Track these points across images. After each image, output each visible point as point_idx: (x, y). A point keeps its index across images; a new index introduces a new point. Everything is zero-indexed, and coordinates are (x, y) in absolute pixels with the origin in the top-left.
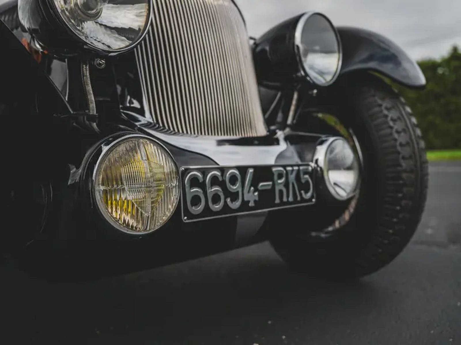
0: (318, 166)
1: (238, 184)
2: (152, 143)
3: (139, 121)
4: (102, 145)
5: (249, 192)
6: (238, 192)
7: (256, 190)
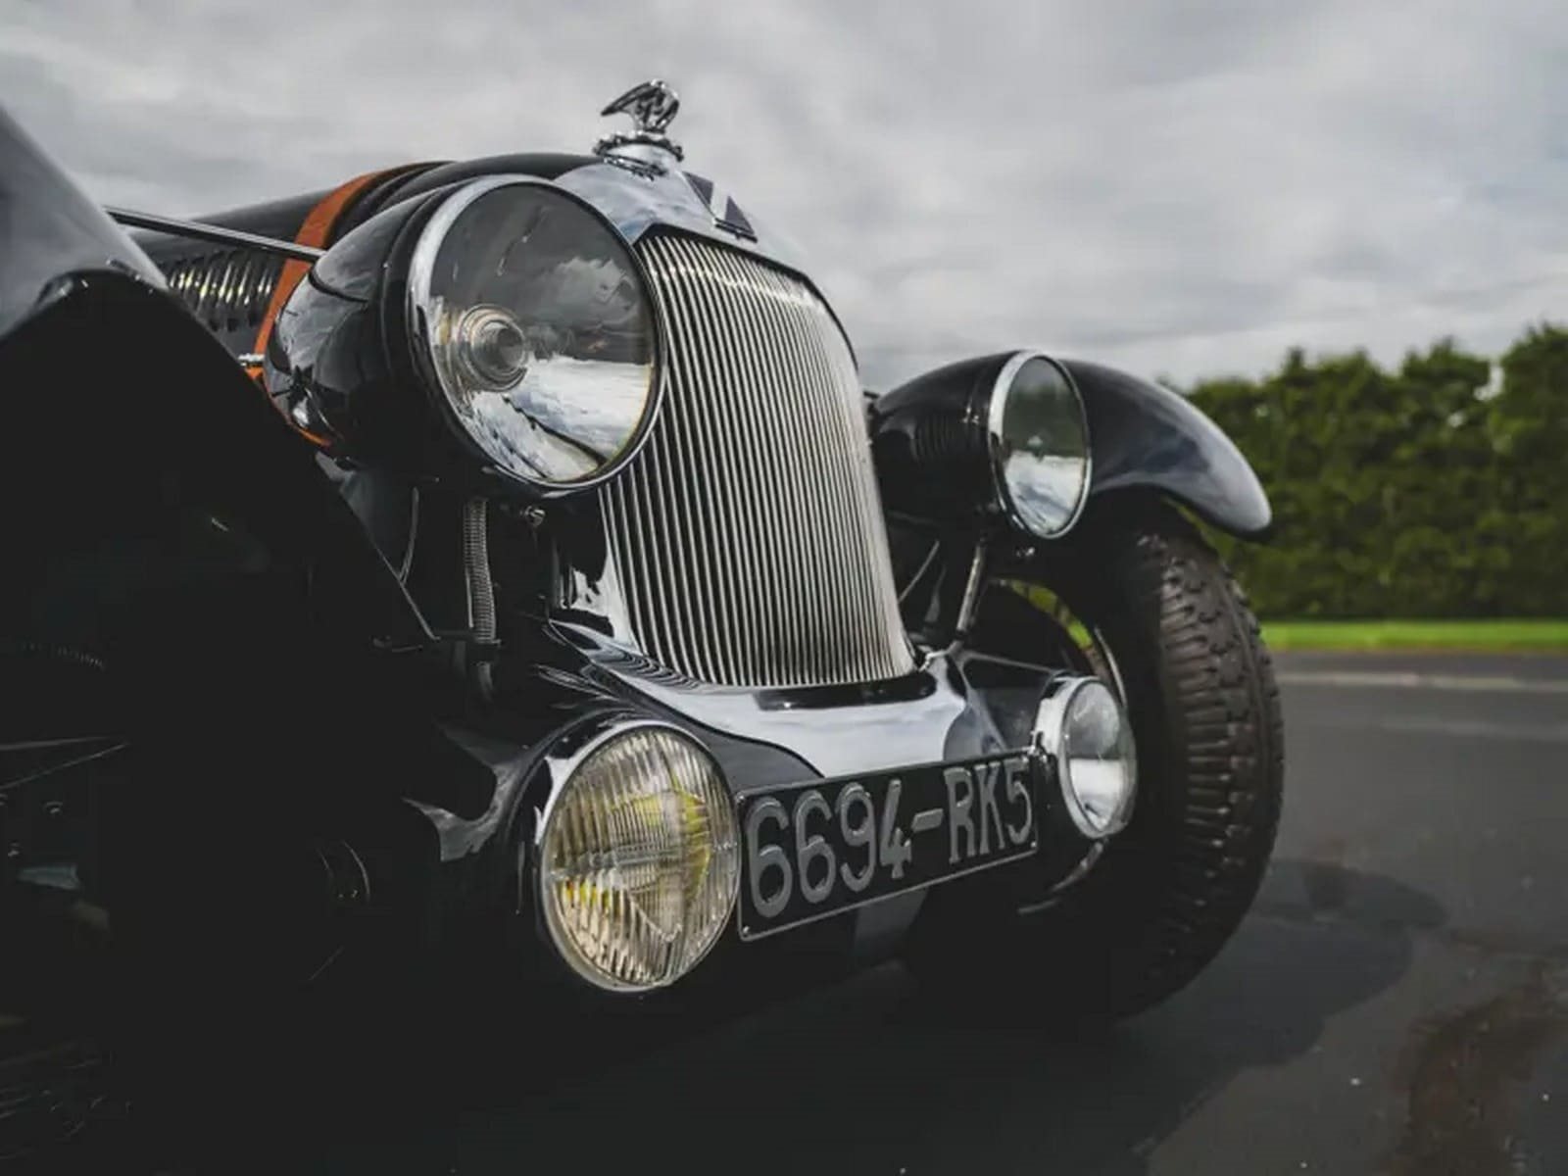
0: (1043, 751)
1: (869, 823)
2: (677, 740)
3: (596, 647)
4: (548, 758)
5: (891, 842)
6: (867, 844)
7: (908, 834)
